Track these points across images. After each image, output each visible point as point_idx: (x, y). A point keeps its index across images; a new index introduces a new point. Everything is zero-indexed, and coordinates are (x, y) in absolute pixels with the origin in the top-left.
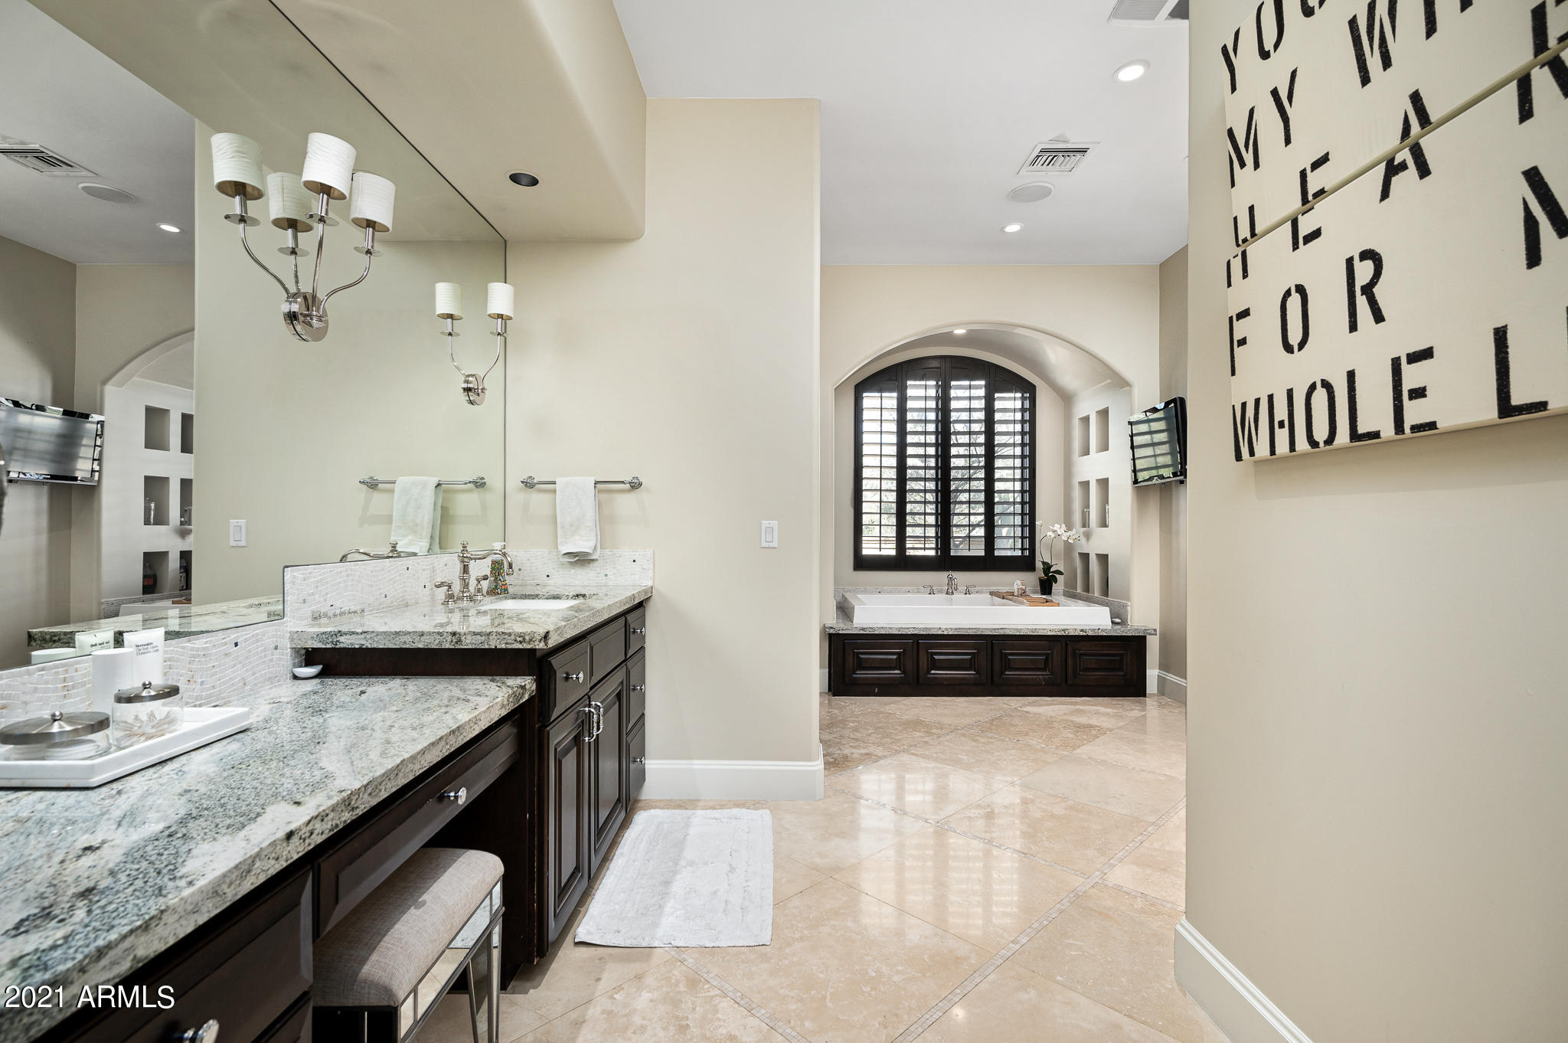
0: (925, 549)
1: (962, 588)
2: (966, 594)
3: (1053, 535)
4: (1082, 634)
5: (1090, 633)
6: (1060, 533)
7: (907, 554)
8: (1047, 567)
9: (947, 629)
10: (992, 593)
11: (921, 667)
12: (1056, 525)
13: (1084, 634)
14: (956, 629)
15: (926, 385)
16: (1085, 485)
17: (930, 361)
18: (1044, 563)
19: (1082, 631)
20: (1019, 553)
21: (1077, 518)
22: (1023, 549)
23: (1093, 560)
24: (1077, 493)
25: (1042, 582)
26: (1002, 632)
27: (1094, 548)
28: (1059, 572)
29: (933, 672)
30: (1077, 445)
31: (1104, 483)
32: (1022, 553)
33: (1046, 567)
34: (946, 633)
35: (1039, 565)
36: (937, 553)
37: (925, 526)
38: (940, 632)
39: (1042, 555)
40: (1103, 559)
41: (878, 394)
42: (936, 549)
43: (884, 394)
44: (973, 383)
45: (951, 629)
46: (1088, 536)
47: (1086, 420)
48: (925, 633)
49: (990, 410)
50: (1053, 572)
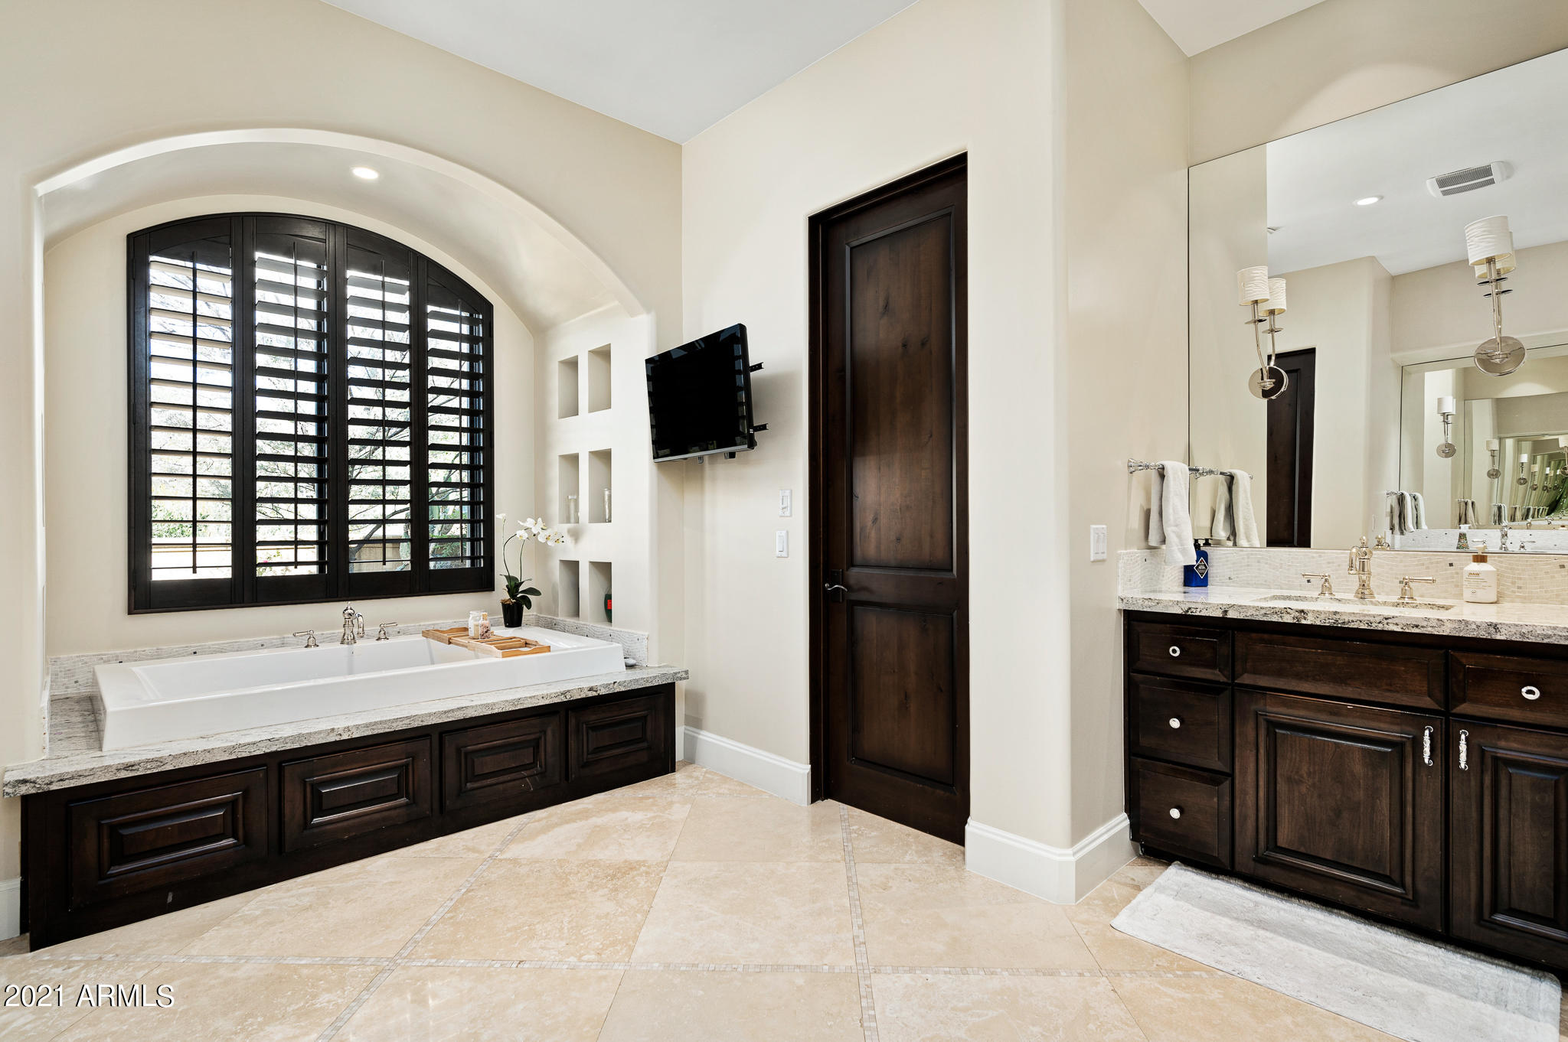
0: (296, 564)
1: (372, 629)
2: (379, 639)
3: (525, 535)
4: (591, 694)
5: (603, 692)
6: (535, 532)
7: (258, 575)
8: (514, 585)
9: (348, 729)
10: (426, 634)
11: (287, 819)
12: (529, 519)
13: (595, 694)
14: (367, 726)
15: (296, 266)
16: (573, 460)
17: (304, 224)
18: (509, 578)
19: (591, 689)
20: (468, 564)
21: (555, 508)
22: (473, 558)
23: (585, 572)
24: (555, 471)
25: (506, 607)
26: (459, 716)
27: (585, 553)
28: (533, 591)
29: (316, 820)
30: (555, 401)
31: (604, 457)
32: (472, 564)
33: (513, 583)
34: (345, 737)
35: (501, 582)
36: (321, 570)
37: (296, 522)
38: (332, 738)
39: (507, 562)
40: (604, 569)
41: (190, 264)
42: (320, 563)
43: (199, 266)
44: (387, 279)
45: (357, 727)
46: (576, 535)
47: (572, 364)
48: (296, 746)
49: (418, 330)
50: (522, 592)
